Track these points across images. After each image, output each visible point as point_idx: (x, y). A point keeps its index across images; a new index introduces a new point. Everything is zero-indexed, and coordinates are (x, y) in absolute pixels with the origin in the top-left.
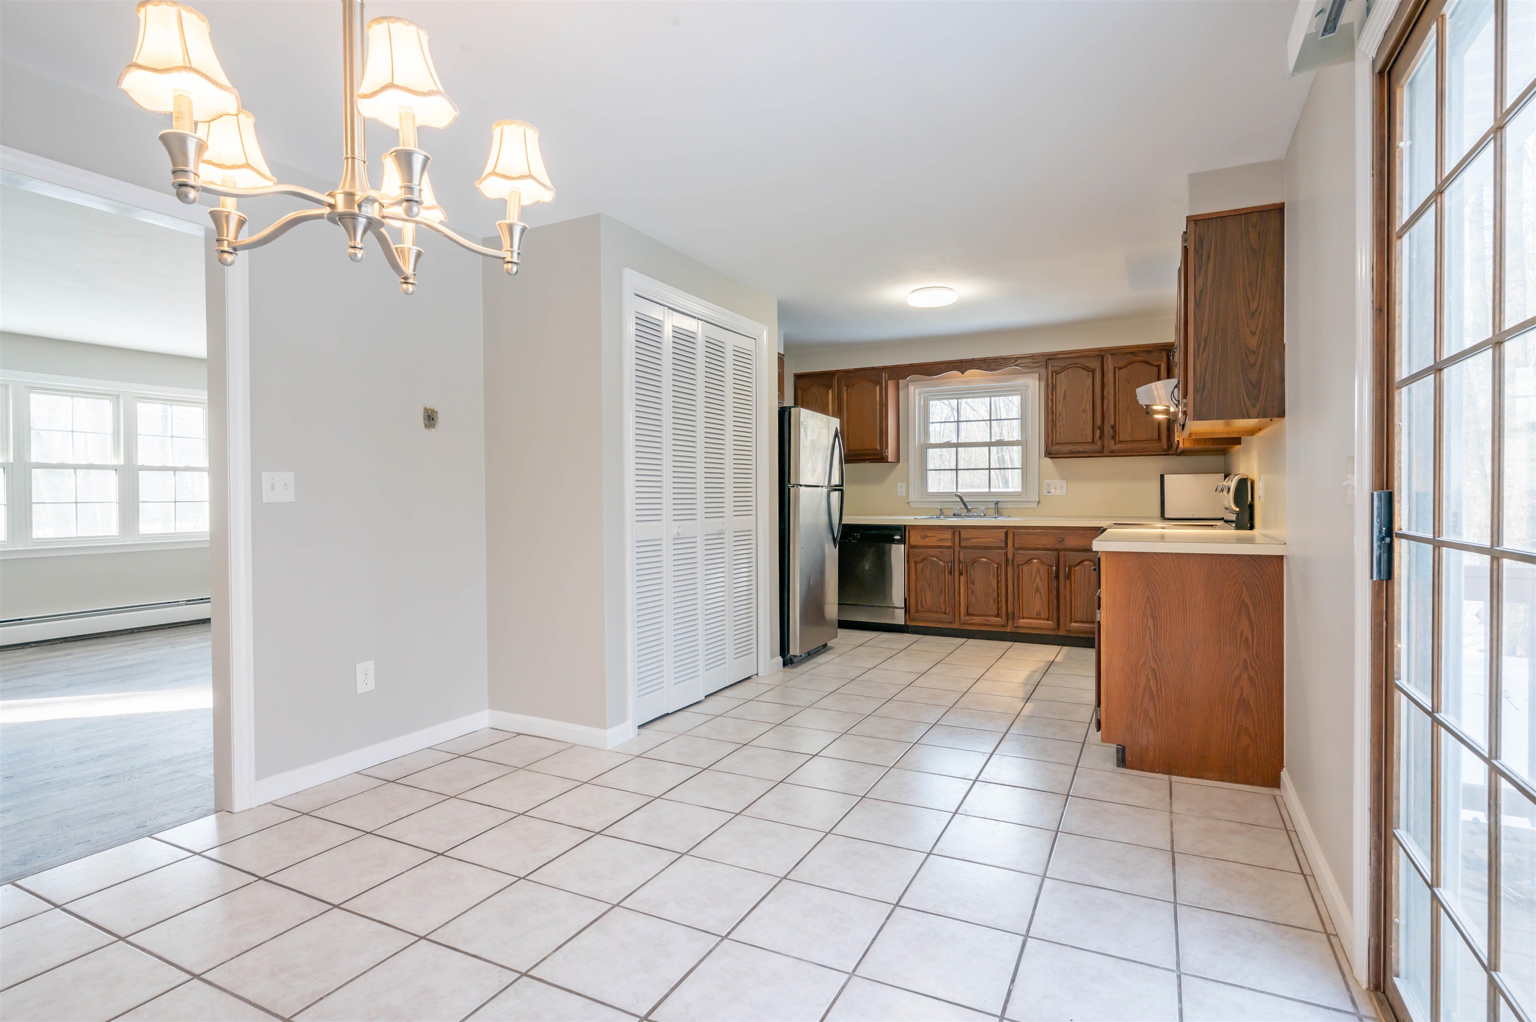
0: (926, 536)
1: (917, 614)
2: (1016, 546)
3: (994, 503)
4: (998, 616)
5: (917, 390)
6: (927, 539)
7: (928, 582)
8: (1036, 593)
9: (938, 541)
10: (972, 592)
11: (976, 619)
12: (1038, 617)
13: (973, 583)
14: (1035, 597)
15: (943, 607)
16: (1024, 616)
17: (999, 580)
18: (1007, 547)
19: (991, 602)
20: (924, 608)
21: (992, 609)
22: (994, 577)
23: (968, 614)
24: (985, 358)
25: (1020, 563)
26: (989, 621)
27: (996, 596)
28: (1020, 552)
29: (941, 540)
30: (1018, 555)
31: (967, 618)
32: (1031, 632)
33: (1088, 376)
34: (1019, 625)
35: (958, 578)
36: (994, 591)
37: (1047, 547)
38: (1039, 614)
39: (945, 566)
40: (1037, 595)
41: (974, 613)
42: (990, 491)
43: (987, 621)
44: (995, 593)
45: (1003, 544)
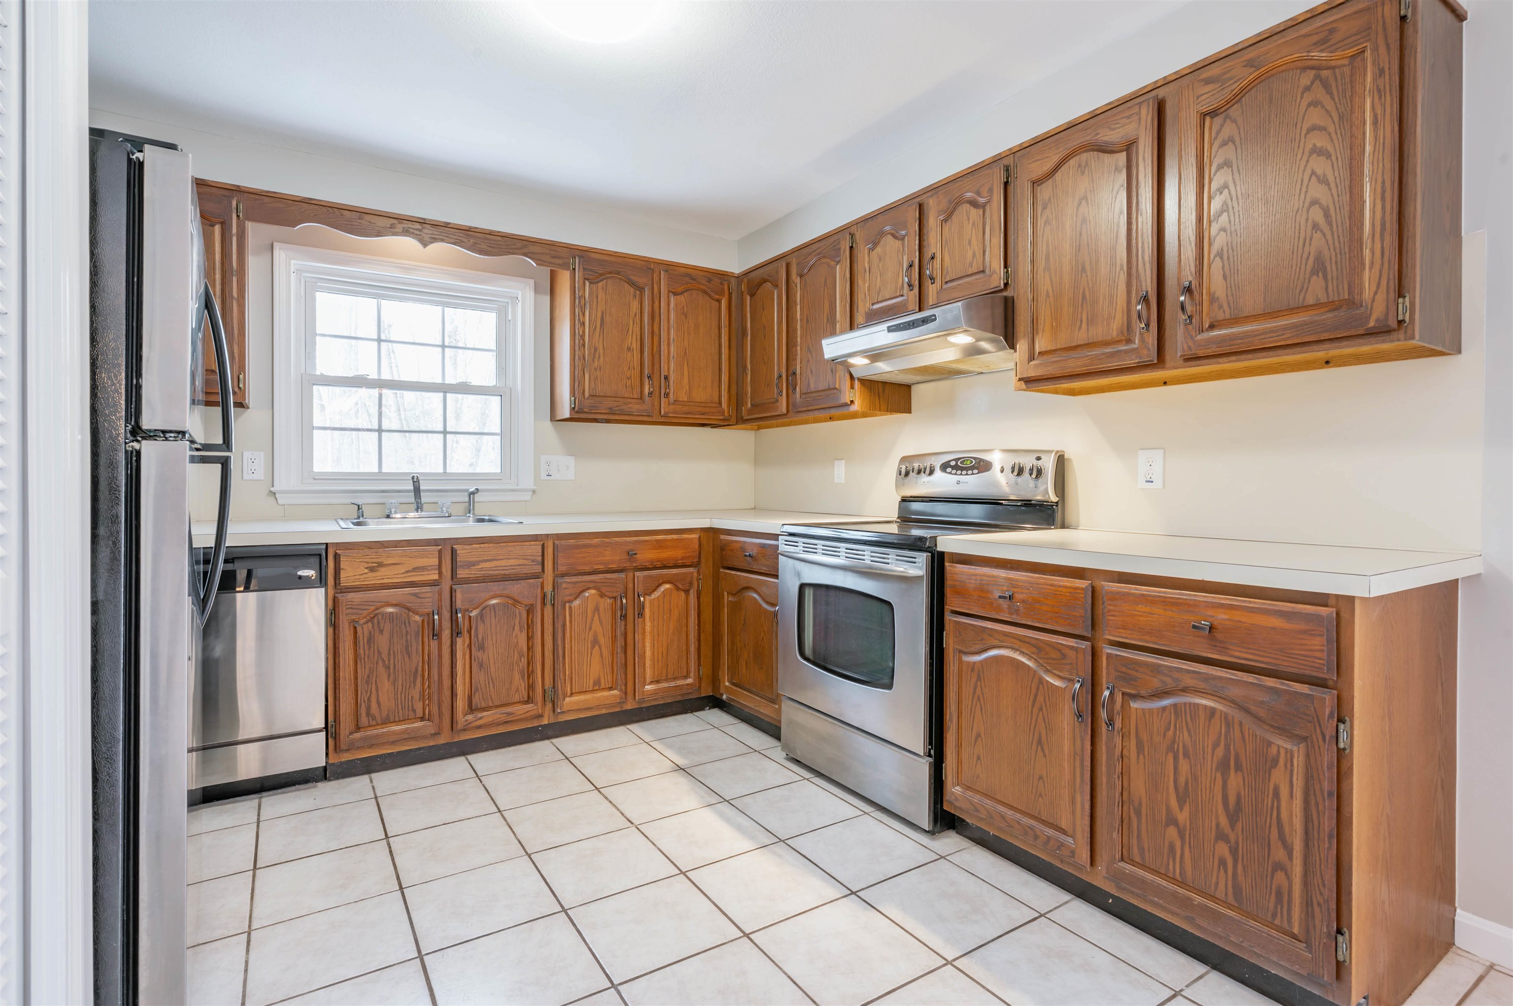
0: (381, 565)
1: (357, 735)
2: (562, 569)
3: (467, 494)
4: (529, 700)
5: (293, 262)
6: (383, 571)
7: (384, 661)
8: (593, 647)
9: (407, 572)
10: (481, 665)
11: (488, 716)
12: (597, 688)
13: (482, 647)
14: (591, 653)
15: (419, 706)
16: (574, 691)
17: (530, 635)
18: (544, 573)
19: (517, 676)
20: (374, 718)
21: (517, 690)
22: (521, 631)
23: (471, 708)
24: (471, 227)
25: (568, 598)
26: (513, 714)
27: (526, 666)
28: (568, 579)
29: (415, 569)
30: (564, 586)
31: (470, 717)
32: (582, 716)
33: (635, 296)
34: (565, 709)
35: (448, 643)
36: (521, 656)
37: (610, 566)
38: (597, 682)
39: (423, 621)
40: (594, 650)
41: (483, 705)
42: (445, 472)
43: (509, 714)
44: (524, 661)
45: (538, 569)
